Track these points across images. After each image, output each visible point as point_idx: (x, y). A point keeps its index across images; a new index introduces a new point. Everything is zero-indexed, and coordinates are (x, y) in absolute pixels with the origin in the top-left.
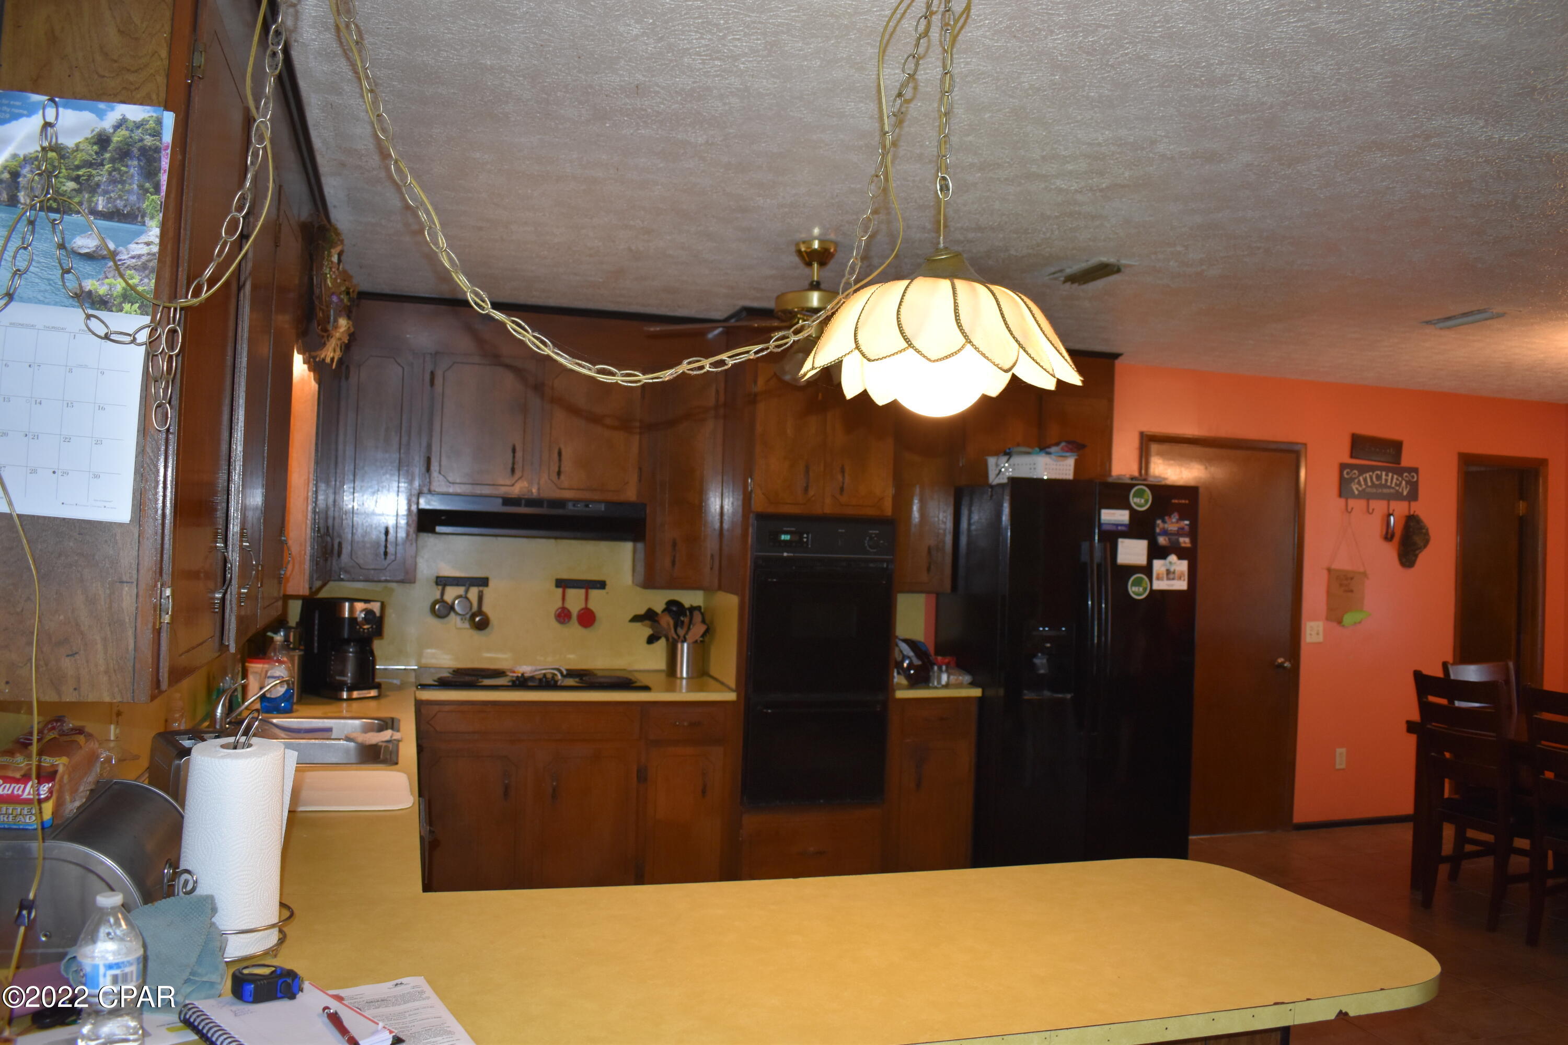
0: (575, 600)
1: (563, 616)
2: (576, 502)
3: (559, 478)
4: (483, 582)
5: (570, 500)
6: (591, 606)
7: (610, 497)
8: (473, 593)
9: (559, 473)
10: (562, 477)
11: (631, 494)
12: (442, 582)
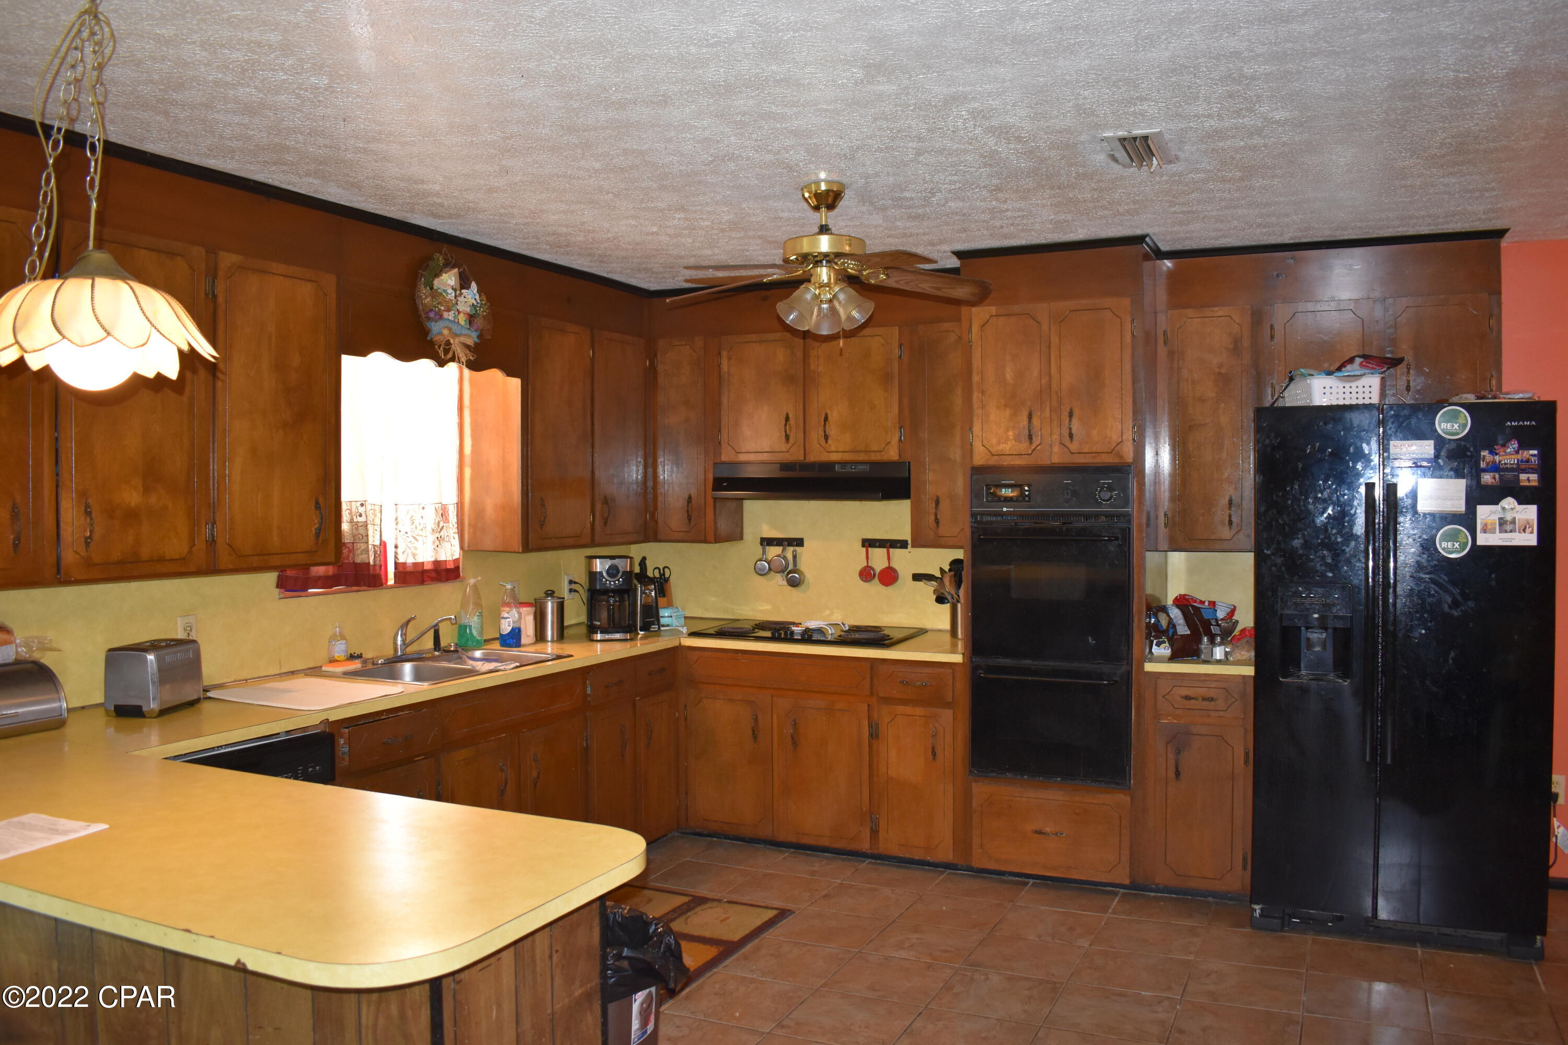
0: (879, 559)
1: (866, 574)
2: (843, 464)
3: (826, 442)
4: (799, 542)
5: (838, 463)
6: (894, 565)
7: (875, 457)
8: (790, 551)
9: (826, 437)
10: (830, 441)
11: (892, 454)
12: (767, 542)
